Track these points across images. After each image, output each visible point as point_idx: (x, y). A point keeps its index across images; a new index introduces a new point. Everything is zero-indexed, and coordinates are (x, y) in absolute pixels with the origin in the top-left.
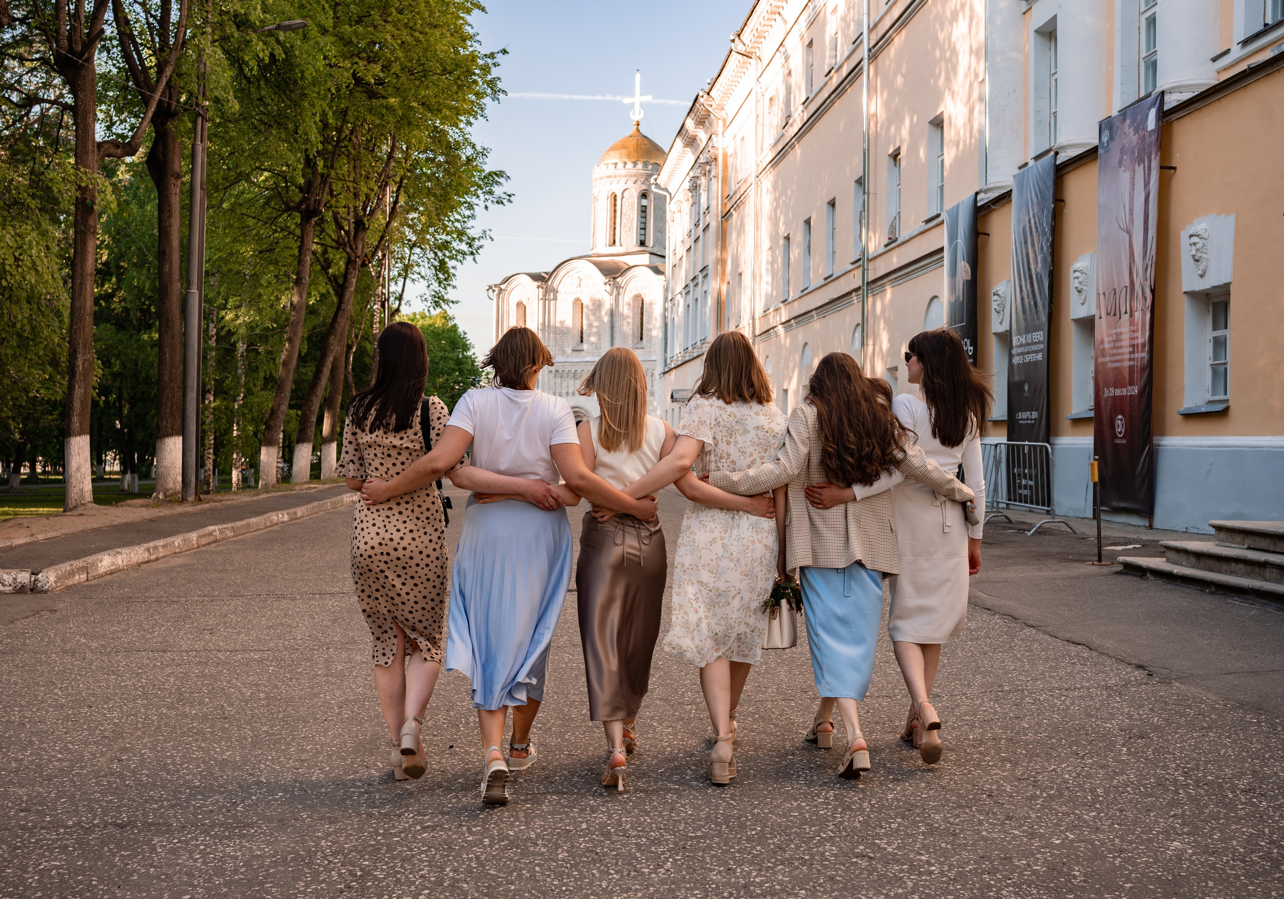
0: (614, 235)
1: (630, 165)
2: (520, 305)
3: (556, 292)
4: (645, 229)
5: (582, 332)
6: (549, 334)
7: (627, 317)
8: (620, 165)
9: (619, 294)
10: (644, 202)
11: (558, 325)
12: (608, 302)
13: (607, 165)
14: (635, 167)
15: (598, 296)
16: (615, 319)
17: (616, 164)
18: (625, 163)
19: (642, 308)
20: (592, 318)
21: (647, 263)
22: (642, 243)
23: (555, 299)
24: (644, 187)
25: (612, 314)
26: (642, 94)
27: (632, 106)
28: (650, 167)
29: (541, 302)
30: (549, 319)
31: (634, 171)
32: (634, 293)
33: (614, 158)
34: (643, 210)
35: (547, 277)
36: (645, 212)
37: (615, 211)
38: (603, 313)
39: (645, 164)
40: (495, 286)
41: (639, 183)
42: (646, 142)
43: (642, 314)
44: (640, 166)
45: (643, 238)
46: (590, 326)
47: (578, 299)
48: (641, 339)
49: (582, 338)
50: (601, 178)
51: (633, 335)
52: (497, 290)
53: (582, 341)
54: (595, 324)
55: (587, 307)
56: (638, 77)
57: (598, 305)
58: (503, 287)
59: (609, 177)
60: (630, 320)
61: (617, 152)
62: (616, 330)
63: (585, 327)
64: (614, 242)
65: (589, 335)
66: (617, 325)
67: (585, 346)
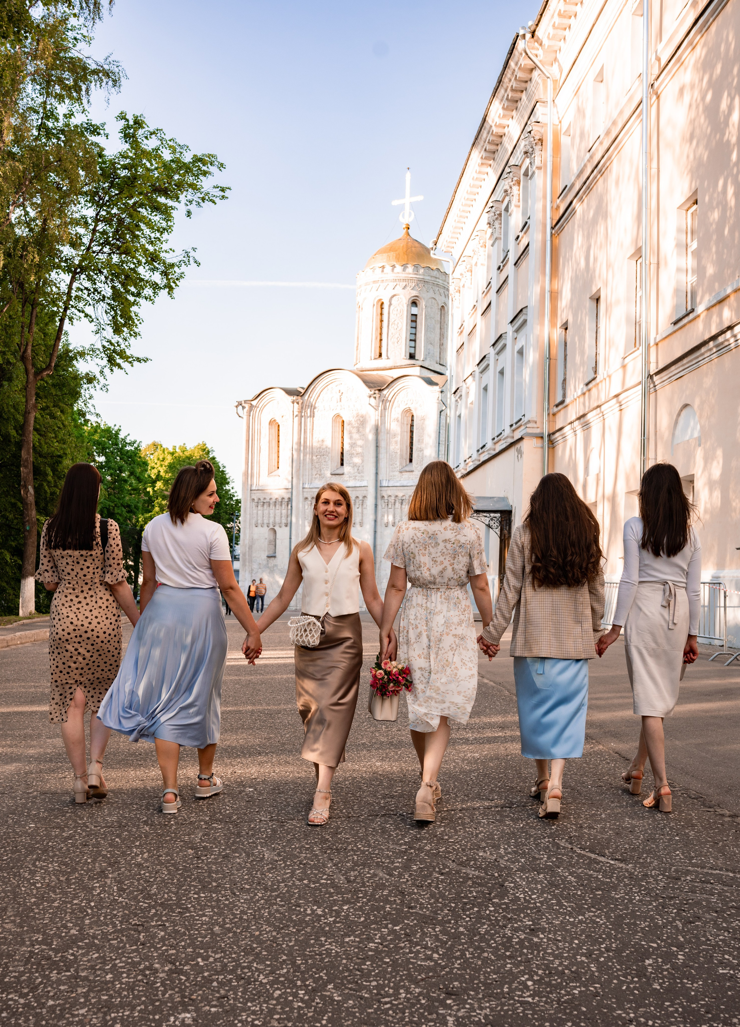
0: (380, 347)
1: (399, 268)
2: (272, 422)
3: (313, 407)
4: (415, 341)
5: (342, 453)
6: (305, 455)
7: (395, 435)
8: (388, 269)
9: (385, 409)
10: (414, 310)
11: (315, 444)
12: (373, 417)
13: (373, 269)
14: (404, 270)
15: (363, 412)
16: (382, 437)
17: (383, 267)
18: (394, 266)
19: (412, 426)
20: (356, 436)
21: (418, 374)
22: (412, 356)
23: (312, 415)
24: (414, 293)
25: (377, 431)
26: (411, 196)
27: (402, 207)
28: (422, 271)
29: (296, 419)
30: (305, 438)
31: (403, 275)
32: (403, 407)
33: (381, 261)
34: (414, 319)
35: (303, 391)
36: (414, 321)
37: (382, 321)
38: (368, 430)
39: (416, 267)
40: (245, 402)
41: (408, 288)
42: (417, 245)
43: (412, 432)
44: (410, 269)
45: (412, 351)
46: (353, 445)
47: (338, 416)
48: (411, 461)
49: (342, 460)
50: (367, 284)
51: (401, 456)
52: (247, 406)
53: (342, 464)
54: (360, 443)
55: (349, 424)
56: (408, 175)
57: (362, 421)
58: (254, 403)
59: (374, 282)
60: (398, 438)
61: (385, 255)
62: (382, 450)
63: (346, 447)
64: (380, 355)
65: (352, 455)
66: (382, 444)
67: (347, 468)
